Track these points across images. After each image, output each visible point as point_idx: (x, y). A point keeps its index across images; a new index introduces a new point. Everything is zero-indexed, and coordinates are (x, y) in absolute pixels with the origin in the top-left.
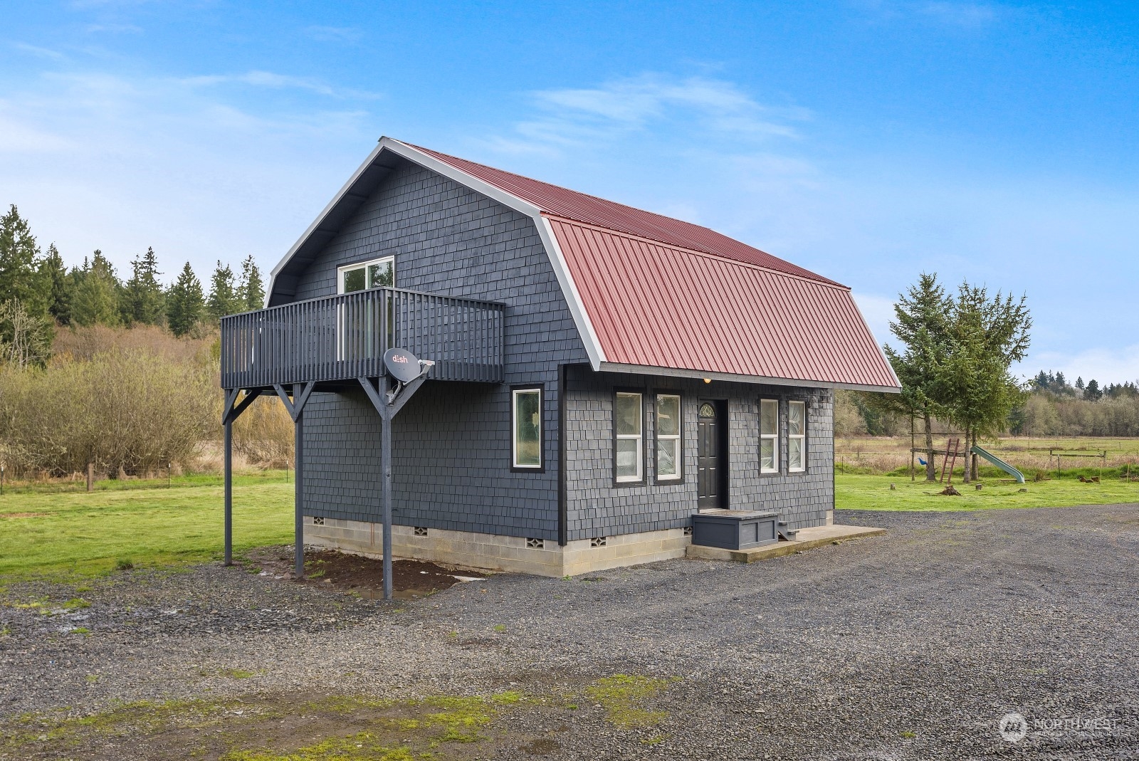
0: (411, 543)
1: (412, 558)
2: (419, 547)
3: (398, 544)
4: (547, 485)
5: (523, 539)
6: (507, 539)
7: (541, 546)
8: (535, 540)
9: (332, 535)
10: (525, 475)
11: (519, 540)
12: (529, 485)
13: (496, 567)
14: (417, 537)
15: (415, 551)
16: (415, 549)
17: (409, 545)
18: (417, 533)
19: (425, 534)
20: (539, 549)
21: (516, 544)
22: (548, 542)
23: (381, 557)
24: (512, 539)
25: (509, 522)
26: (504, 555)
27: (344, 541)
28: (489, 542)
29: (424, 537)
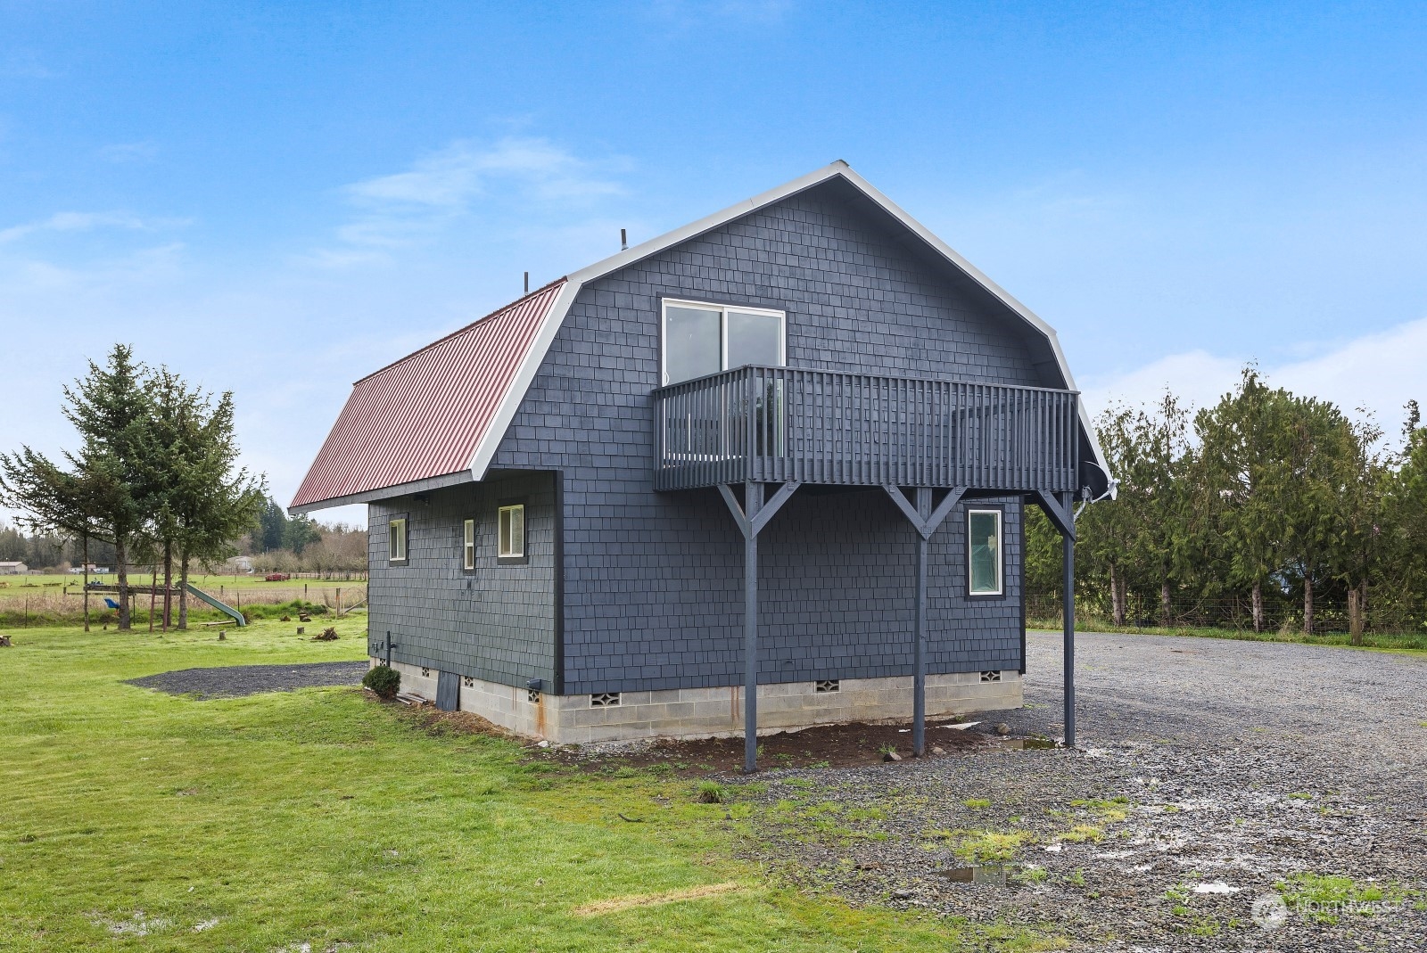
0: (811, 704)
1: (814, 724)
2: (825, 707)
3: (787, 710)
4: (1008, 612)
5: (976, 674)
6: (957, 676)
7: (998, 678)
8: (991, 674)
9: (639, 718)
10: (982, 604)
11: (972, 675)
12: (987, 613)
13: (943, 711)
14: (821, 694)
15: (818, 714)
16: (818, 711)
17: (806, 708)
18: (819, 689)
19: (836, 688)
20: (995, 682)
21: (968, 680)
22: (1006, 673)
23: (743, 735)
24: (963, 676)
25: (964, 656)
26: (952, 696)
27: (668, 724)
28: (933, 683)
29: (834, 693)
